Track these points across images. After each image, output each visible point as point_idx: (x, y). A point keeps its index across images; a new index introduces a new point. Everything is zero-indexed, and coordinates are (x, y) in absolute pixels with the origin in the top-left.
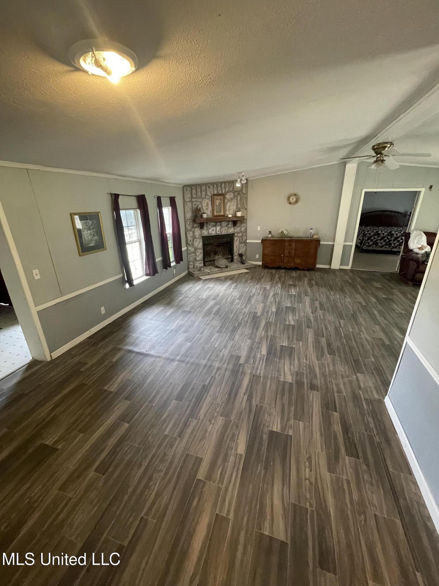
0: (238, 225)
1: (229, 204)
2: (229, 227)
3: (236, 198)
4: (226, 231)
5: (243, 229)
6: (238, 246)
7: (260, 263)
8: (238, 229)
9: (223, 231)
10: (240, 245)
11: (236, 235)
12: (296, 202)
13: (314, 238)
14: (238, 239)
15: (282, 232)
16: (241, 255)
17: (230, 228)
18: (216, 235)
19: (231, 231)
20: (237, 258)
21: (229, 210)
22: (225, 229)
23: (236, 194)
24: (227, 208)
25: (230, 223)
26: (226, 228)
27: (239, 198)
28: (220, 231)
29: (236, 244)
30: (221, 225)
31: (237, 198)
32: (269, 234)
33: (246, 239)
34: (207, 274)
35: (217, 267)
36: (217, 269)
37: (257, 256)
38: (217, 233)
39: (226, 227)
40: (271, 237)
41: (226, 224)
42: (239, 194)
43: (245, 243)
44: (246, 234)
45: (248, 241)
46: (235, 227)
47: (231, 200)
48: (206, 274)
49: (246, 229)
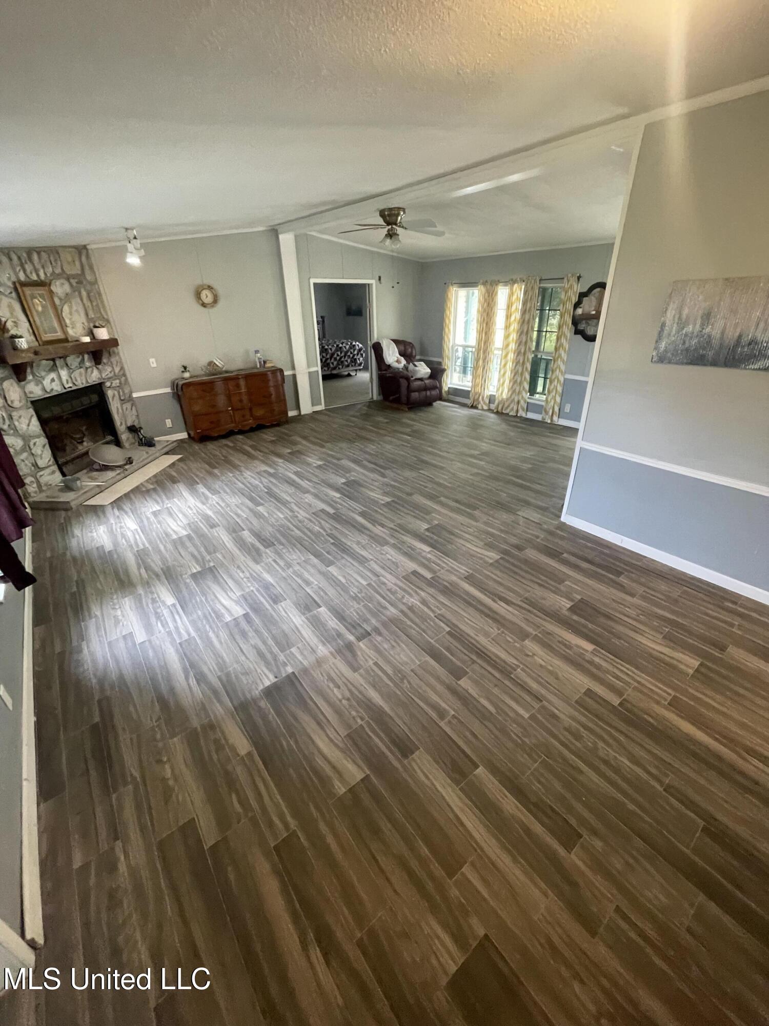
0: (105, 360)
1: (66, 308)
2: (87, 368)
3: (77, 293)
4: (83, 378)
5: (117, 370)
6: (120, 410)
7: (184, 435)
8: (107, 371)
9: (79, 379)
10: (125, 407)
11: (108, 384)
12: (215, 301)
13: (269, 368)
14: (116, 393)
15: (211, 363)
16: (133, 429)
17: (89, 370)
18: (65, 391)
19: (94, 376)
20: (128, 439)
21: (73, 324)
22: (81, 374)
23: (73, 282)
24: (68, 321)
25: (86, 356)
26: (82, 370)
27: (84, 294)
28: (70, 380)
29: (115, 406)
30: (67, 365)
31: (80, 293)
32: (183, 372)
33: (131, 392)
34: (98, 490)
35: (105, 468)
36: (110, 474)
37: (169, 423)
38: (67, 386)
39: (81, 367)
40: (191, 377)
41: (79, 360)
42: (80, 282)
43: (130, 399)
44: (126, 380)
45: (135, 395)
46: (100, 367)
47: (67, 298)
48: (93, 492)
49: (122, 368)
